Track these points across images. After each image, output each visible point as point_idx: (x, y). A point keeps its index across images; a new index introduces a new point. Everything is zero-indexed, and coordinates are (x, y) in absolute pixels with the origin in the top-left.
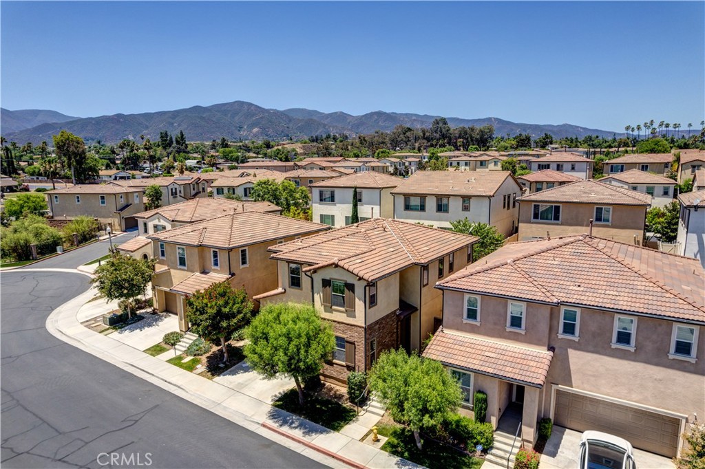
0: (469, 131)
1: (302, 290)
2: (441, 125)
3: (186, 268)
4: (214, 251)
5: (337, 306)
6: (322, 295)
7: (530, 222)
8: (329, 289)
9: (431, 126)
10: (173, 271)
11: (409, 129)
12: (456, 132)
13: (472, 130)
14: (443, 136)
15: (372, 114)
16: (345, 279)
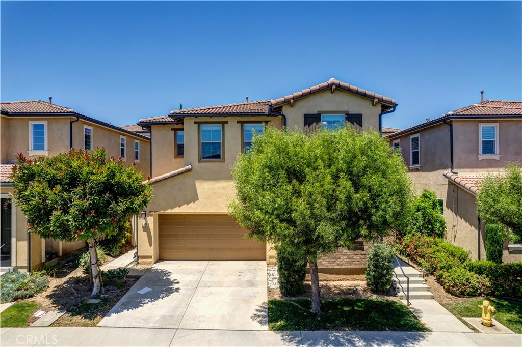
1: (223, 161)
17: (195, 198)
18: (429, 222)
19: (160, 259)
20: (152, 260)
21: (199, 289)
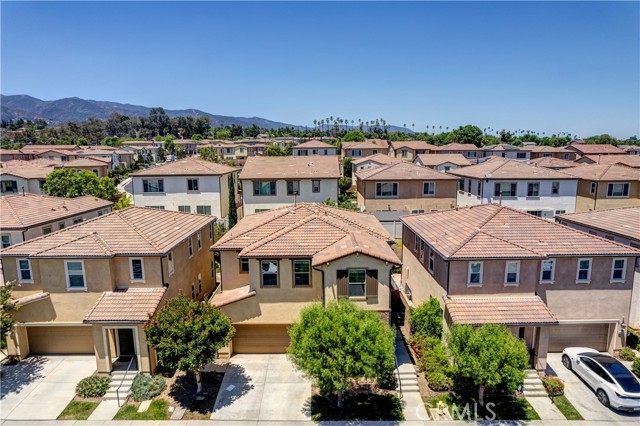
0: (187, 121)
1: (279, 287)
2: (158, 114)
3: (86, 288)
4: (134, 262)
5: (355, 295)
6: (335, 287)
7: (374, 198)
8: (345, 280)
9: (149, 115)
10: (54, 297)
11: (125, 118)
12: (176, 121)
13: (191, 120)
14: (164, 125)
15: (66, 101)
16: (366, 266)
17: (259, 314)
18: (432, 325)
19: (234, 353)
20: (229, 355)
21: (267, 385)
